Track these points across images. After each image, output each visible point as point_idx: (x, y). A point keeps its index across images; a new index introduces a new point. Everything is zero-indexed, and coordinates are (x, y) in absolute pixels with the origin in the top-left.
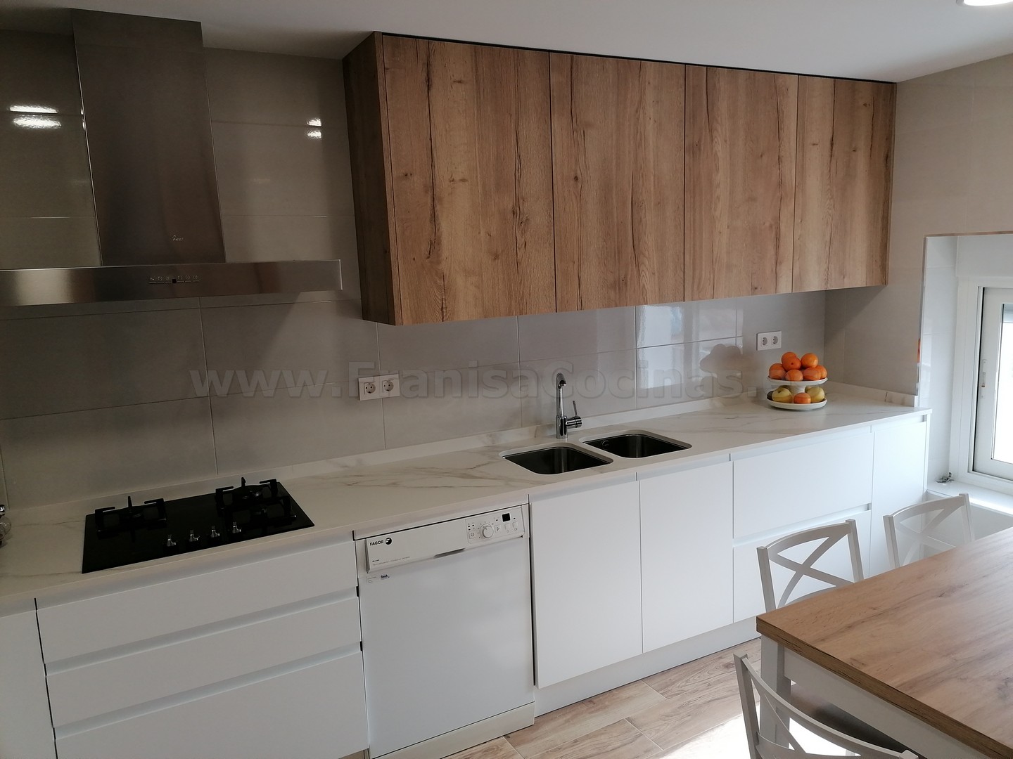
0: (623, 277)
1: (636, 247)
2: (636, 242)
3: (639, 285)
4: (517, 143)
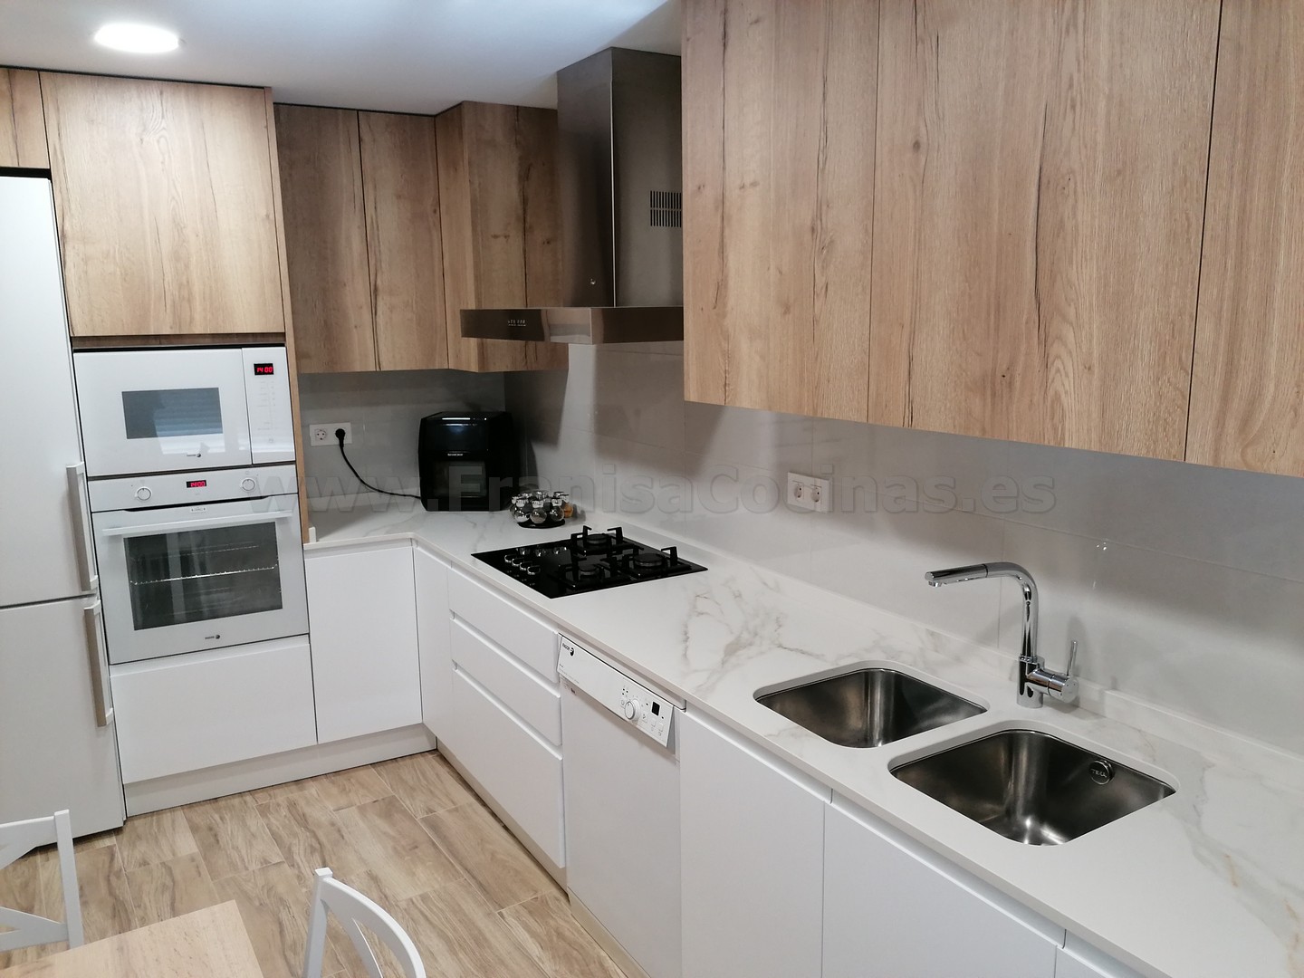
0: (1005, 367)
1: (1042, 295)
2: (1044, 284)
3: (1045, 392)
4: (824, 99)
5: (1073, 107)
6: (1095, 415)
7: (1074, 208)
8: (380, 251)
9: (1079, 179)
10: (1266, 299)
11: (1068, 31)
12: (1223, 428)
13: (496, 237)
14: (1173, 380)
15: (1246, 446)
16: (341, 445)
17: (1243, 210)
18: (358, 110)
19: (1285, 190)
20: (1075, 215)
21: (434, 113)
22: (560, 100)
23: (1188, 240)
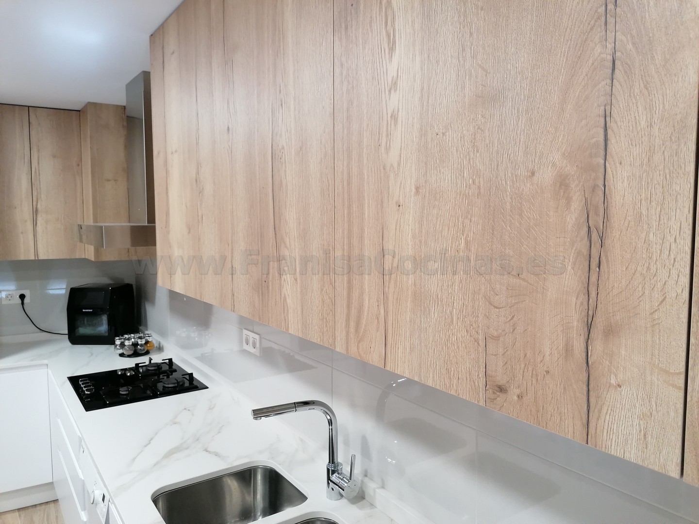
0: (265, 276)
3: (281, 294)
4: (197, 101)
5: (282, 105)
6: (299, 312)
7: (285, 171)
8: (40, 188)
9: (286, 153)
10: (361, 238)
11: (277, 55)
12: (349, 327)
13: (108, 180)
14: (328, 291)
15: (359, 342)
16: (23, 303)
17: (349, 175)
18: (29, 107)
19: (365, 161)
20: (286, 175)
21: (79, 109)
22: (127, 101)
23: (329, 195)
